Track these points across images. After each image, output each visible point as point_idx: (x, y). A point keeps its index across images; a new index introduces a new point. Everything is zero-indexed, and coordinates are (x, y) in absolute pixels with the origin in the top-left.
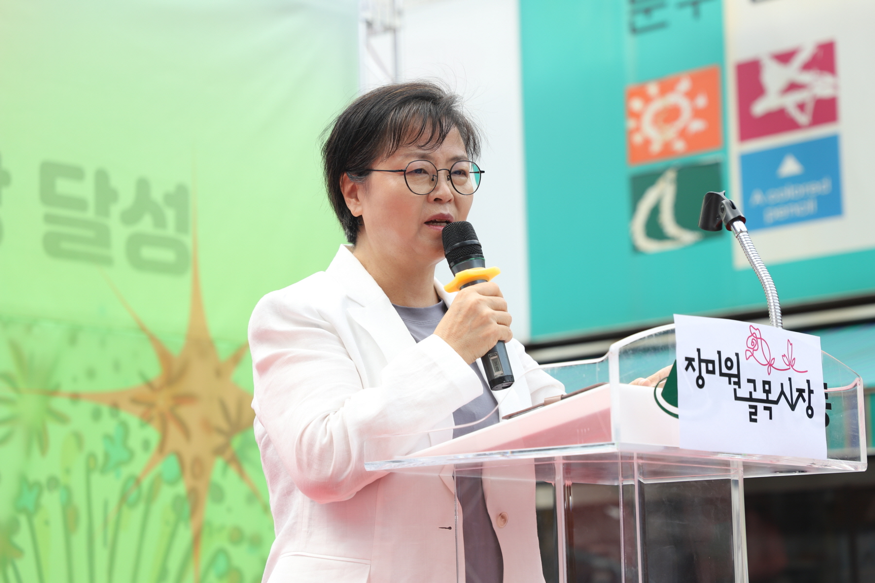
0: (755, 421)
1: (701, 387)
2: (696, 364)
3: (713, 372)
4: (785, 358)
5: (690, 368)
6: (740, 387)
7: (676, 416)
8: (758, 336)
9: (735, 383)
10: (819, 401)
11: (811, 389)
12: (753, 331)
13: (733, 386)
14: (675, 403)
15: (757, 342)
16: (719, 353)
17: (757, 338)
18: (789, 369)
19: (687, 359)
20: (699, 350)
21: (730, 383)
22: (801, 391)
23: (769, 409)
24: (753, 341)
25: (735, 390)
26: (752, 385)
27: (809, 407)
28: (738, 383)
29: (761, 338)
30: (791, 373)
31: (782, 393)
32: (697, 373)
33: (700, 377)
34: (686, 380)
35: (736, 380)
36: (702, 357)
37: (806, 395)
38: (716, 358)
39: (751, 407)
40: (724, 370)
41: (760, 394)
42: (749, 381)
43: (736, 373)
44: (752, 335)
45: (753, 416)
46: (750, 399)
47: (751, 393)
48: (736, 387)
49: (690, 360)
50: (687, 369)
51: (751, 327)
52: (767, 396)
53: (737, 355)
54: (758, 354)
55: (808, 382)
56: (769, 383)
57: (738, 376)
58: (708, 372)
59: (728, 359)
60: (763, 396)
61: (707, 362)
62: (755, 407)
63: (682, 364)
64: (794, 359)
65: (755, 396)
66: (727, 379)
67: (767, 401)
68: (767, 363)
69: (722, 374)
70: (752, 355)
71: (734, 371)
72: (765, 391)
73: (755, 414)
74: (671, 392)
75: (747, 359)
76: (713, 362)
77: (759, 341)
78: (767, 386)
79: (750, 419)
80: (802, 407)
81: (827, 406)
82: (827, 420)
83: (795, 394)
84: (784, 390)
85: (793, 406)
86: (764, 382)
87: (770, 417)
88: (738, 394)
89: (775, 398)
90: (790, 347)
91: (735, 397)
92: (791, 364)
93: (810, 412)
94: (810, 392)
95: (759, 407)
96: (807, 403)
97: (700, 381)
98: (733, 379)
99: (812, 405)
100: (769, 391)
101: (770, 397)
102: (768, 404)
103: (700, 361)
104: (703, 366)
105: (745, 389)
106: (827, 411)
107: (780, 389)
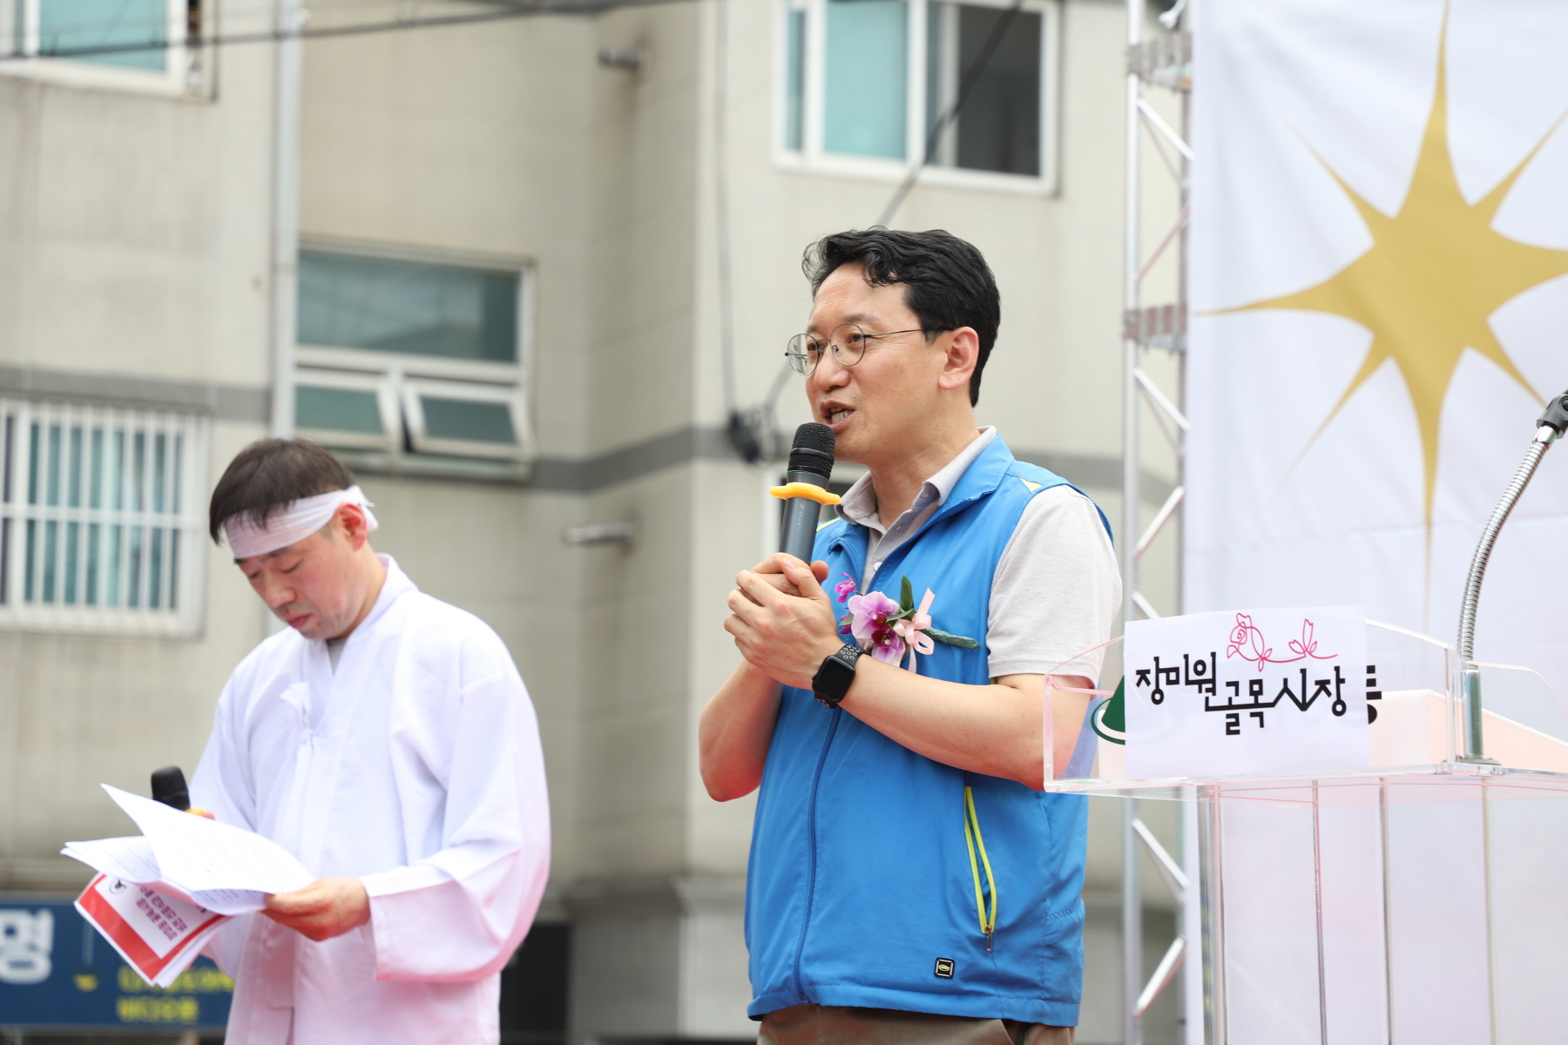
0: (1237, 732)
1: (1157, 702)
2: (1151, 677)
3: (1176, 682)
4: (1295, 646)
5: (1143, 682)
6: (1214, 694)
7: (1122, 742)
8: (1248, 625)
9: (1208, 690)
10: (1354, 693)
11: (1341, 677)
12: (1241, 619)
13: (1204, 694)
14: (1121, 728)
15: (1245, 633)
16: (1186, 657)
17: (1246, 628)
18: (1305, 656)
19: (1138, 672)
20: (1157, 659)
21: (1200, 691)
22: (1322, 685)
23: (1260, 715)
24: (1241, 632)
25: (1207, 699)
26: (1233, 688)
27: (1339, 701)
28: (1213, 691)
29: (1252, 627)
30: (1307, 663)
31: (1286, 690)
32: (1153, 687)
33: (1158, 691)
34: (1137, 699)
35: (1210, 686)
36: (1161, 666)
37: (1332, 687)
38: (1181, 664)
39: (1229, 716)
40: (1193, 676)
41: (1245, 697)
42: (1229, 684)
43: (1210, 677)
44: (1240, 625)
45: (1232, 729)
46: (1230, 706)
47: (1230, 699)
48: (1210, 694)
49: (1143, 674)
50: (1138, 684)
51: (1239, 616)
52: (1256, 699)
53: (1213, 655)
54: (1247, 650)
55: (1337, 669)
56: (1260, 682)
57: (1213, 681)
58: (1169, 682)
59: (1201, 662)
60: (1251, 700)
61: (1168, 671)
62: (1236, 716)
63: (1131, 679)
64: (1316, 643)
65: (1234, 702)
66: (1196, 687)
67: (1257, 705)
68: (1258, 657)
69: (1188, 682)
70: (1238, 650)
71: (1208, 675)
72: (1252, 693)
73: (1237, 724)
75: (1228, 657)
76: (1176, 670)
77: (1249, 631)
78: (1256, 686)
79: (1229, 732)
80: (1324, 703)
81: (1371, 696)
82: (1372, 714)
83: (1312, 689)
84: (1289, 686)
85: (1304, 706)
86: (1252, 683)
87: (1262, 725)
88: (1211, 704)
89: (1272, 701)
90: (1308, 628)
91: (1208, 708)
92: (1307, 651)
93: (1339, 708)
94: (1340, 681)
95: (1244, 715)
96: (1334, 698)
97: (1157, 697)
98: (1205, 686)
99: (1343, 698)
100: (1260, 692)
101: (1261, 700)
102: (1258, 709)
103: (1159, 671)
104: (1163, 676)
105: (1222, 696)
106: (1374, 703)
107: (1281, 687)
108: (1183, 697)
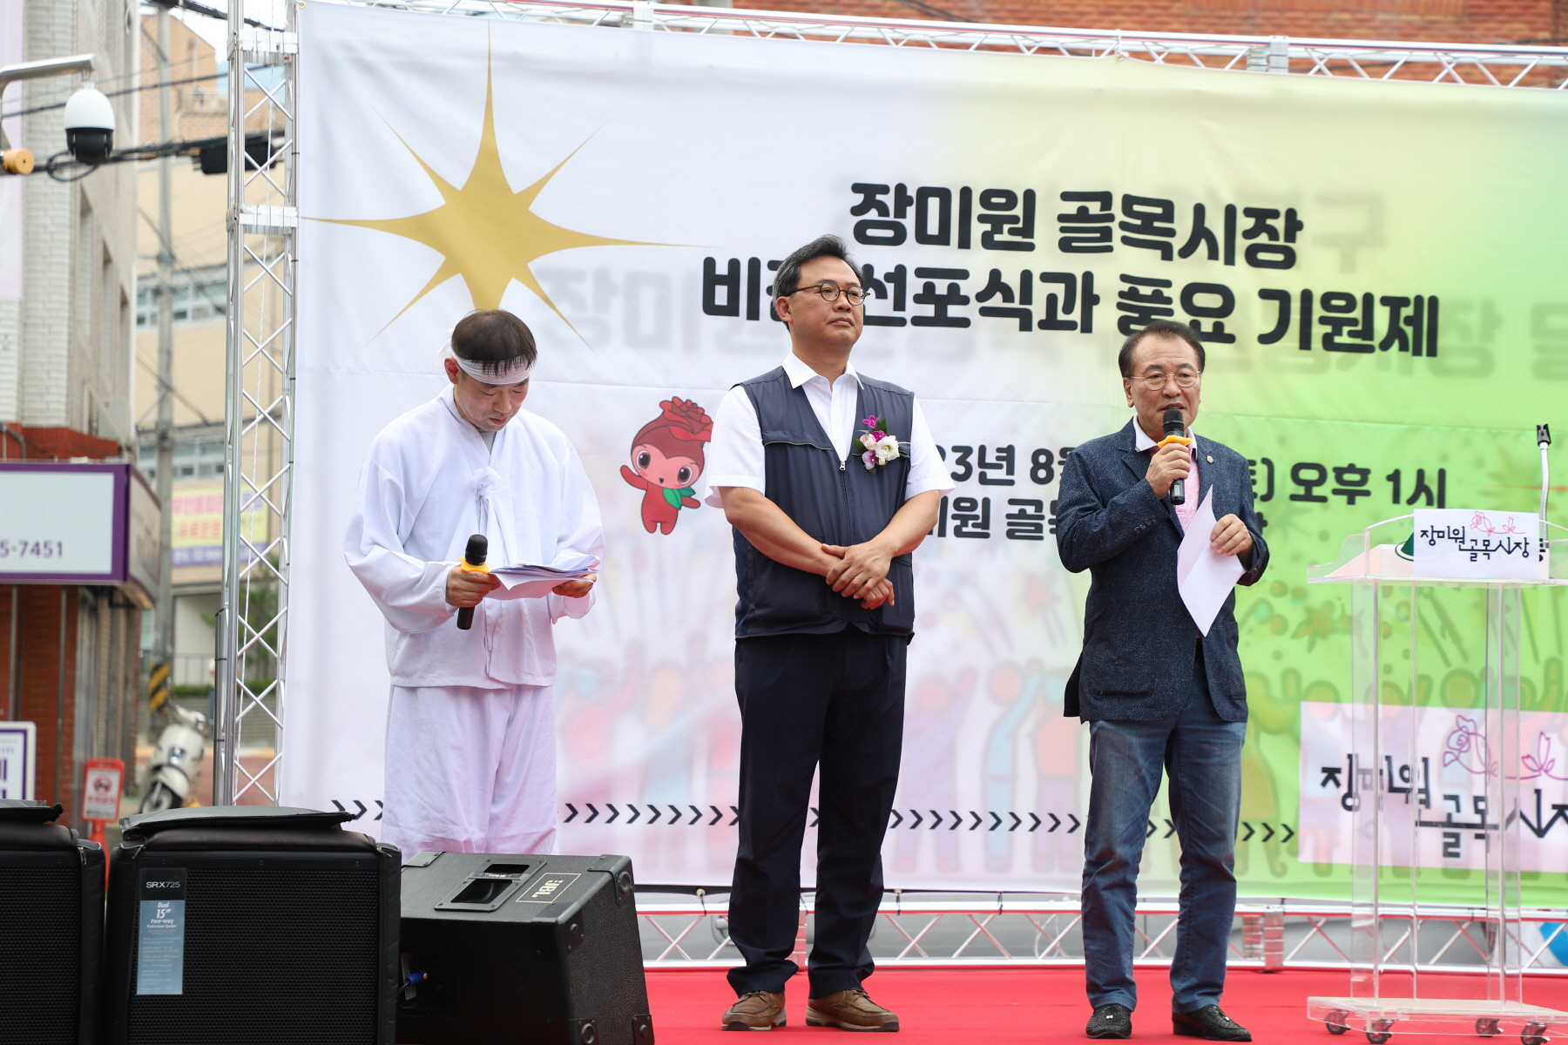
0: (1475, 561)
1: (1432, 545)
2: (1429, 534)
3: (1443, 537)
4: (1505, 529)
5: (1425, 536)
6: (1464, 544)
7: (1412, 560)
8: (1482, 516)
9: (1460, 542)
10: (1534, 547)
11: (1527, 542)
13: (1458, 544)
14: (1412, 554)
15: (1481, 520)
16: (1449, 527)
17: (1480, 518)
18: (1509, 533)
19: (1422, 531)
20: (1432, 526)
21: (1456, 542)
22: (1518, 544)
23: (1488, 554)
24: (1478, 519)
25: (1460, 546)
26: (1474, 542)
27: (1525, 552)
28: (1463, 542)
29: (1484, 518)
30: (1510, 535)
31: (1500, 545)
32: (1430, 538)
33: (1432, 540)
34: (1420, 544)
35: (1461, 540)
36: (1435, 530)
37: (1523, 546)
38: (1446, 530)
39: (1472, 554)
40: (1452, 535)
41: (1480, 546)
42: (1472, 540)
44: (1477, 516)
45: (1474, 558)
46: (1472, 550)
47: (1473, 547)
48: (1461, 544)
49: (1424, 533)
50: (1422, 536)
51: (1477, 512)
52: (1487, 548)
53: (1463, 527)
54: (1481, 526)
55: (1525, 539)
56: (1488, 541)
57: (1463, 538)
58: (1439, 537)
59: (1456, 530)
60: (1484, 548)
61: (1438, 532)
62: (1476, 554)
63: (1418, 534)
64: (1514, 527)
65: (1475, 548)
66: (1454, 540)
67: (1487, 550)
68: (1489, 530)
69: (1449, 538)
70: (1476, 526)
71: (1460, 535)
72: (1485, 545)
73: (1476, 557)
74: (1408, 548)
75: (1471, 529)
76: (1443, 532)
78: (1486, 543)
79: (1472, 560)
80: (1518, 552)
81: (1542, 551)
82: (1541, 558)
83: (1513, 546)
84: (1503, 544)
85: (1509, 552)
86: (1484, 541)
87: (1489, 558)
88: (1462, 548)
89: (1494, 549)
90: (1511, 521)
91: (1460, 550)
92: (1510, 530)
93: (1526, 554)
94: (1526, 544)
95: (1479, 554)
96: (1523, 550)
97: (1432, 543)
98: (1458, 540)
99: (1527, 550)
100: (1488, 545)
101: (1489, 548)
102: (1487, 552)
103: (1433, 532)
104: (1435, 534)
105: (1468, 545)
106: (1542, 554)
107: (1498, 544)
108: (1445, 544)
